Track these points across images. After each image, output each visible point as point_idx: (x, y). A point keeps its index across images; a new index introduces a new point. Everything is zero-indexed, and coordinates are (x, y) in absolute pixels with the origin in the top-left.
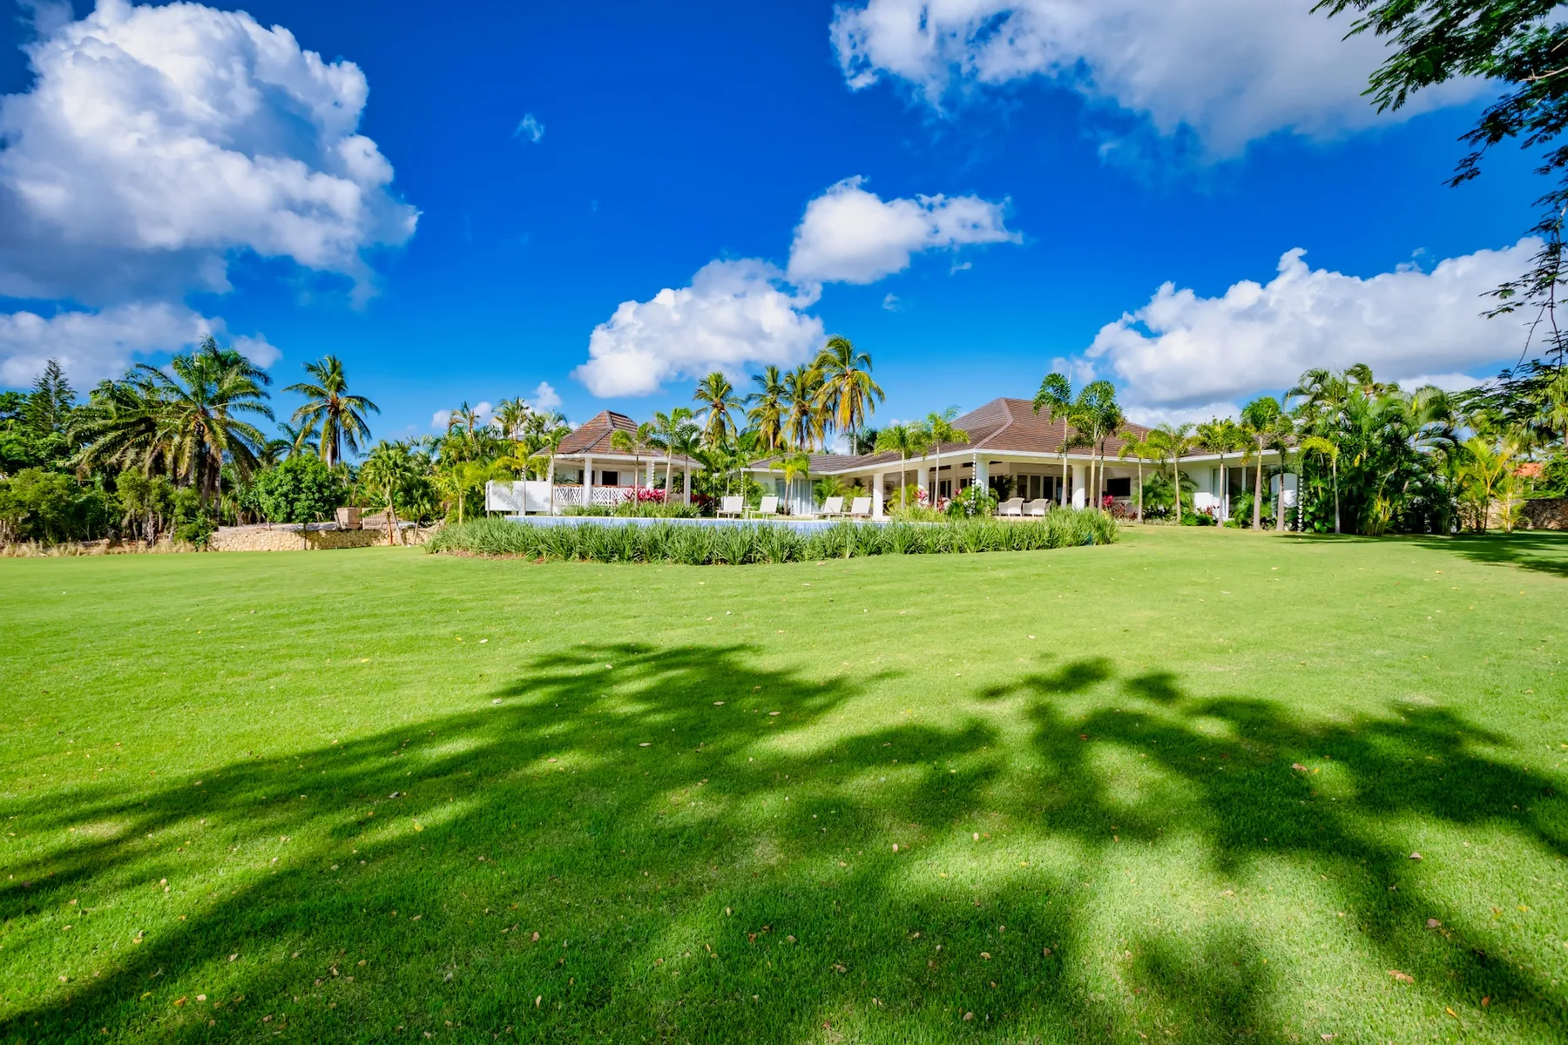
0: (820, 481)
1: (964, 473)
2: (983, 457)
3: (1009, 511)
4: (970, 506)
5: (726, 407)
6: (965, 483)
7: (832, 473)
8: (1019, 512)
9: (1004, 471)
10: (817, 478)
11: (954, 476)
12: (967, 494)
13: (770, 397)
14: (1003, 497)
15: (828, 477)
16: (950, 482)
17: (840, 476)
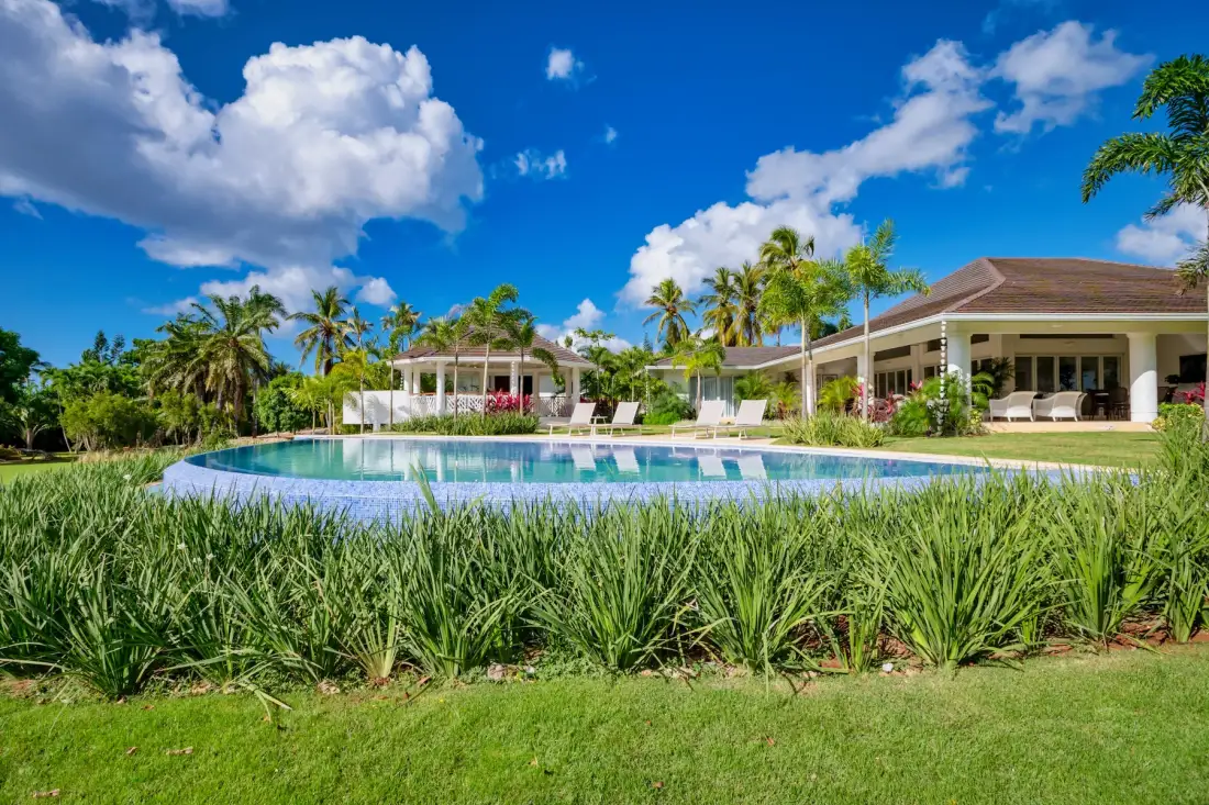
0: (741, 377)
1: (929, 359)
2: (960, 326)
3: (1010, 413)
4: (936, 407)
5: (679, 311)
6: (931, 372)
7: (756, 367)
8: (1026, 412)
9: (993, 351)
10: (736, 374)
11: (916, 361)
12: (931, 389)
13: (720, 296)
14: (997, 390)
15: (751, 372)
16: (910, 372)
17: (766, 370)
